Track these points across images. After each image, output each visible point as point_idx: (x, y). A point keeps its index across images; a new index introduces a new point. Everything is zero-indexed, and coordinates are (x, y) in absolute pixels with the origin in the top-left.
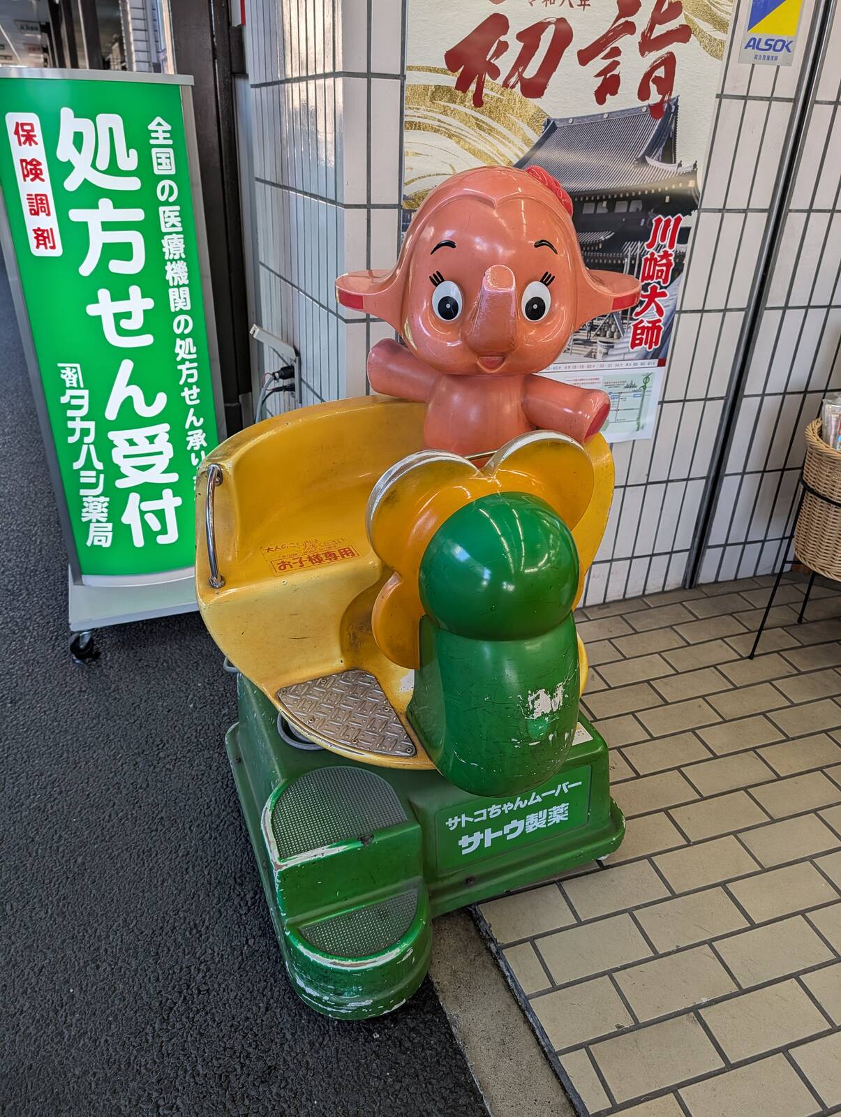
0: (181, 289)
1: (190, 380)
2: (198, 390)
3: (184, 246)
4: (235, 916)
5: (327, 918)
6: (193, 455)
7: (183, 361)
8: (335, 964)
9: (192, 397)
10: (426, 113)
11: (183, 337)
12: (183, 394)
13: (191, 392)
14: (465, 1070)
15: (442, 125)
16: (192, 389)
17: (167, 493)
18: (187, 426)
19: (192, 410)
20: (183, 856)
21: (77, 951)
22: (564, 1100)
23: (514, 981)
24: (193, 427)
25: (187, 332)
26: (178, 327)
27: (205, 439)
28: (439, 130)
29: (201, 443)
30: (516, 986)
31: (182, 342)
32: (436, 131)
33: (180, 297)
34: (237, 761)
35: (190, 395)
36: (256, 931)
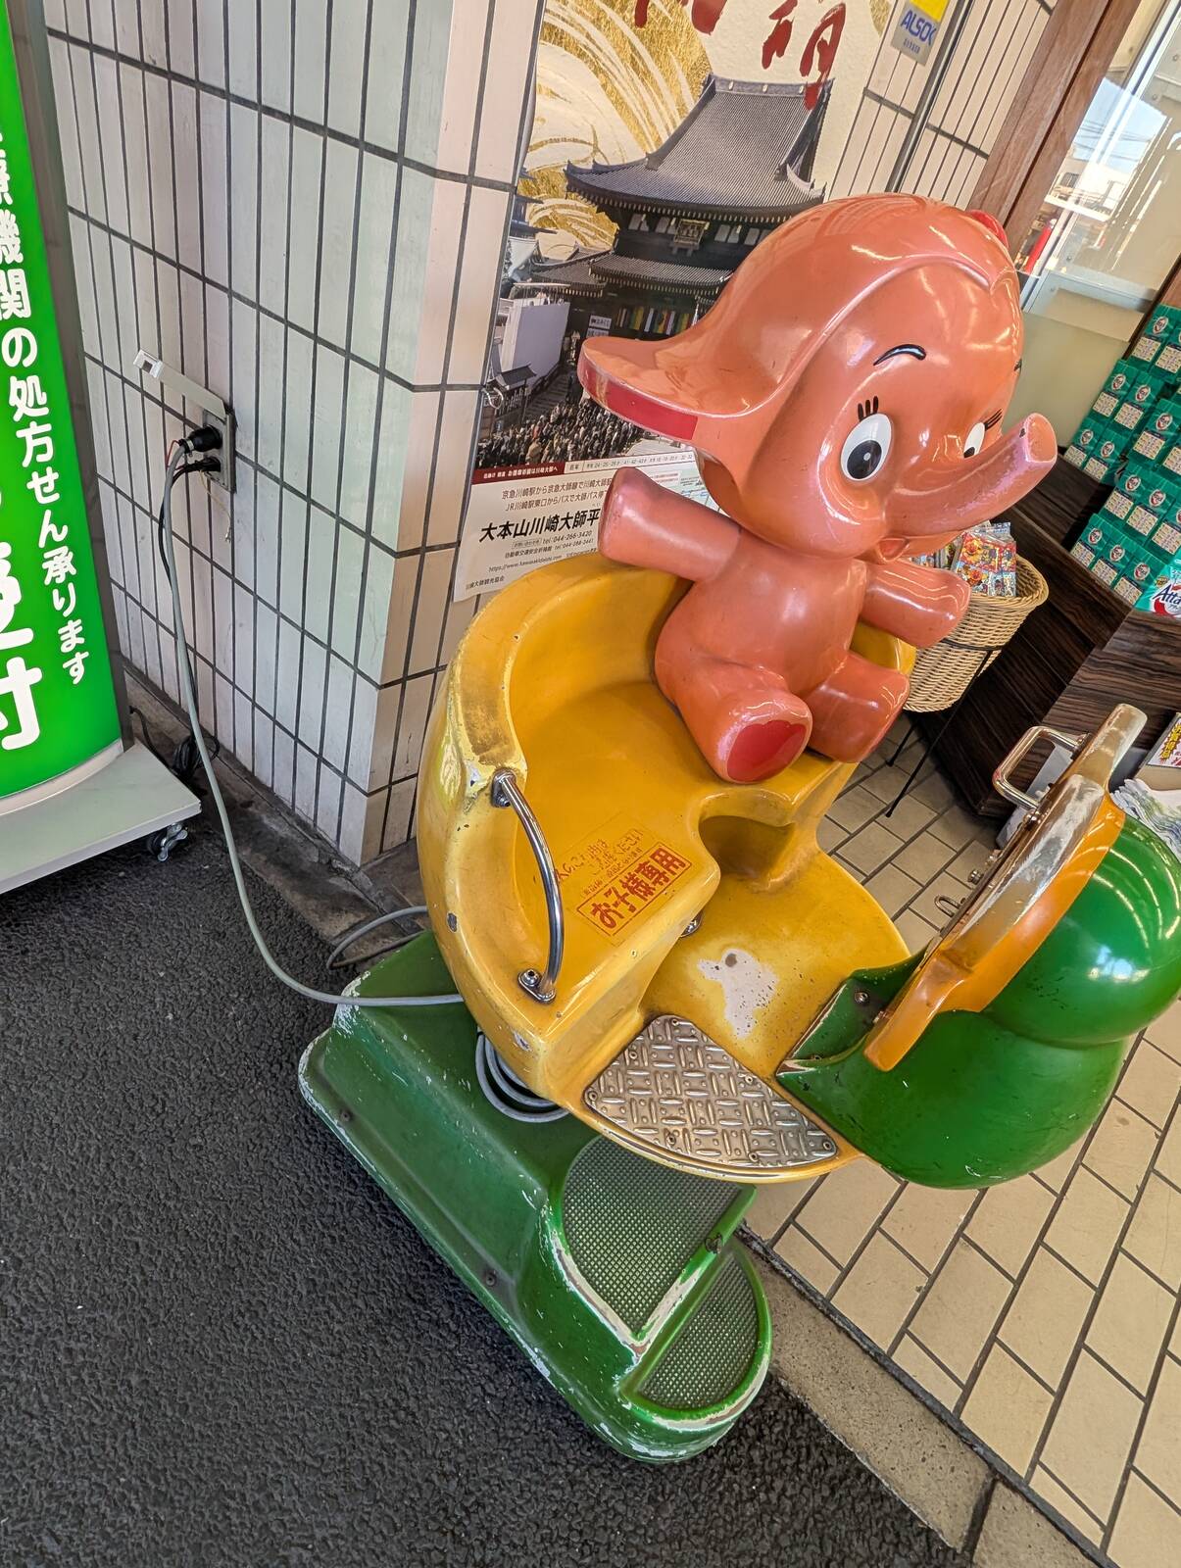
0: (11, 272)
1: (41, 458)
2: (56, 476)
3: (8, 177)
4: (445, 1358)
5: (662, 1351)
6: (56, 593)
7: (26, 421)
8: (712, 1421)
9: (47, 490)
10: (574, 14)
11: (22, 373)
12: (30, 485)
13: (44, 480)
14: (819, 1429)
15: (591, 46)
16: (45, 474)
17: (15, 665)
18: (42, 544)
19: (48, 514)
20: (309, 1292)
21: (232, 1553)
22: (922, 1409)
23: (801, 1282)
24: (52, 544)
25: (27, 362)
26: (12, 353)
27: (73, 562)
28: (584, 54)
29: (66, 570)
30: (806, 1288)
31: (21, 384)
32: (581, 55)
33: (9, 291)
34: (347, 1119)
35: (42, 486)
36: (488, 1368)
